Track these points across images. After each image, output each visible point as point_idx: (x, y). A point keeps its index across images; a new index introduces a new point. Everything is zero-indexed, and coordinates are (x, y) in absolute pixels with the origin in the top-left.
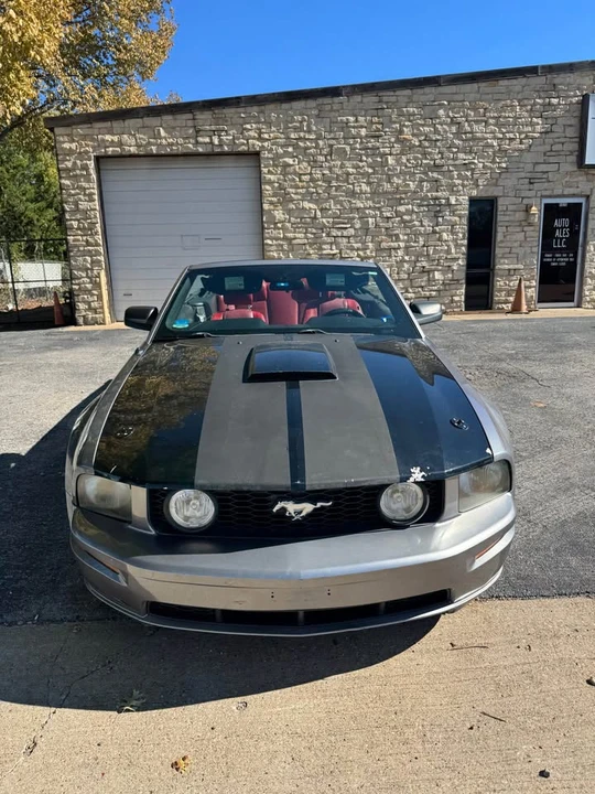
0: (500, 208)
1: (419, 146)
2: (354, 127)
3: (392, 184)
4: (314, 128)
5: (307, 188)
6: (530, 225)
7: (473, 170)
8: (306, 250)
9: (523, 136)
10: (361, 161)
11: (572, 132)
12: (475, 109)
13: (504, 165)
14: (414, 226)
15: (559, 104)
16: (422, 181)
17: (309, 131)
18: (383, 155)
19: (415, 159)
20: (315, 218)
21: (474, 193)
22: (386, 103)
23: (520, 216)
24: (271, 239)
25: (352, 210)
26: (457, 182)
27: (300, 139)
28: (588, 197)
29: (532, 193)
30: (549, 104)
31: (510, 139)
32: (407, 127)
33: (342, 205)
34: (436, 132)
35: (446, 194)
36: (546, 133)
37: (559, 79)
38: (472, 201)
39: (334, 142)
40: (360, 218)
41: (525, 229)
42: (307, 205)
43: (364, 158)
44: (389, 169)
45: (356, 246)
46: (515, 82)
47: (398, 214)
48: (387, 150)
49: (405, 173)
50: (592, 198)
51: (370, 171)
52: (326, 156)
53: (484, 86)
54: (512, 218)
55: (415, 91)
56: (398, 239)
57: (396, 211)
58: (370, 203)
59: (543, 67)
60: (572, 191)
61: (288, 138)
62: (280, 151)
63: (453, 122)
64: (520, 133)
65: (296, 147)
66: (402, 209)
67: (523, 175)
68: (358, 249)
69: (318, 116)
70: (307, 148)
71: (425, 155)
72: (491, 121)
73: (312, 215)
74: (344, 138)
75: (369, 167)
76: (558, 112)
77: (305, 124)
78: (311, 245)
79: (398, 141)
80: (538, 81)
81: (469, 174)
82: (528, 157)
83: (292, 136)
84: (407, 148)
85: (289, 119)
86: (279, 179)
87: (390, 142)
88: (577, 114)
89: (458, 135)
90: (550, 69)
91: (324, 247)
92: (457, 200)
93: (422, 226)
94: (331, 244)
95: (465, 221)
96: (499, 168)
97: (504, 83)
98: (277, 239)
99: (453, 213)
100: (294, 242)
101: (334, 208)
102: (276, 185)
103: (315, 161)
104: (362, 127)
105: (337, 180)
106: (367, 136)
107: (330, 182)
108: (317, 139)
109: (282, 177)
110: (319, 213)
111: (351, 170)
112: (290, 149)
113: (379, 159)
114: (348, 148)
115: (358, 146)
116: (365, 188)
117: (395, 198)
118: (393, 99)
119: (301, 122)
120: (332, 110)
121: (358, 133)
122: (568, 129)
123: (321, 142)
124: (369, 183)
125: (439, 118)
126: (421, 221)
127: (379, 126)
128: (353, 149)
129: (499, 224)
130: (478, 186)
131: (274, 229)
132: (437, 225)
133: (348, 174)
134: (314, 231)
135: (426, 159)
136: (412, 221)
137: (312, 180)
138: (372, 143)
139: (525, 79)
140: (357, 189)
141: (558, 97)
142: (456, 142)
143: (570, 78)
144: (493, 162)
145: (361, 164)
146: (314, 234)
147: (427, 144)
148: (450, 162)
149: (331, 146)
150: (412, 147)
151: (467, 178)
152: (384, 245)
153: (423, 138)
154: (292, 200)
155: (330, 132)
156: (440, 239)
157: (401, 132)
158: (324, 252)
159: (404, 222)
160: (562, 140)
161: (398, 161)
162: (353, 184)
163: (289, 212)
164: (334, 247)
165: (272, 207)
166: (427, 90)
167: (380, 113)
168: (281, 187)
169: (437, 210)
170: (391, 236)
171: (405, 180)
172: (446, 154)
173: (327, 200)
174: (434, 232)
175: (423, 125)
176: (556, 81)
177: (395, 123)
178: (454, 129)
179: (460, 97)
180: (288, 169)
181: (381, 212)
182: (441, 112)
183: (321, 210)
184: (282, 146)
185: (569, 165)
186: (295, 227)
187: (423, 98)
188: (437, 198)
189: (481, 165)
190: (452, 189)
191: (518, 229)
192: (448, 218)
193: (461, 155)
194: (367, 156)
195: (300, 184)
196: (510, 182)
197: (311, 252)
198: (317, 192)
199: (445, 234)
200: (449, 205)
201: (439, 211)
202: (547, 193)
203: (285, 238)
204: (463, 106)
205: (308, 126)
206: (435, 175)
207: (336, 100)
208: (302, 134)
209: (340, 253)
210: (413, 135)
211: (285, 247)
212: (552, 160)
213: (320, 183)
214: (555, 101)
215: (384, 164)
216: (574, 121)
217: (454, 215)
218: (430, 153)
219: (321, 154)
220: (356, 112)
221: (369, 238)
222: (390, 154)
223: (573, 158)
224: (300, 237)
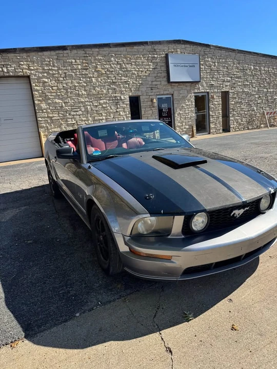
0: (141, 100)
1: (105, 74)
2: (75, 65)
3: (96, 90)
4: (56, 65)
5: (56, 93)
6: (153, 107)
7: (129, 84)
8: (59, 122)
9: (146, 70)
10: (80, 80)
11: (164, 69)
12: (126, 58)
13: (140, 82)
14: (108, 109)
15: (158, 57)
16: (108, 89)
17: (54, 66)
18: (90, 77)
19: (104, 79)
20: (62, 107)
21: (131, 94)
22: (88, 54)
23: (149, 103)
24: (41, 118)
25: (79, 103)
26: (123, 89)
27: (49, 69)
28: (173, 95)
29: (153, 94)
30: (154, 57)
31: (141, 71)
32: (99, 65)
33: (74, 100)
34: (111, 67)
35: (119, 95)
36: (154, 69)
37: (156, 47)
38: (131, 98)
39: (66, 71)
40: (84, 106)
41: (152, 109)
42: (57, 101)
43: (82, 79)
44: (93, 84)
45: (84, 119)
46: (140, 47)
47: (100, 104)
48: (92, 75)
49: (101, 86)
50: (174, 95)
51: (85, 85)
52: (63, 78)
53: (128, 49)
54: (146, 104)
55: (100, 49)
56: (102, 115)
57: (99, 103)
58: (87, 99)
59: (150, 42)
60: (165, 93)
61: (44, 69)
62: (40, 75)
63: (118, 63)
64: (145, 69)
65: (48, 73)
66: (102, 102)
67: (148, 86)
68: (85, 121)
69: (57, 59)
70: (54, 74)
71: (108, 77)
72: (133, 63)
73: (61, 106)
74: (71, 69)
75: (84, 83)
76: (158, 60)
77: (51, 62)
78: (62, 119)
79: (96, 71)
80: (149, 47)
81: (127, 86)
82: (149, 79)
83: (46, 68)
84: (100, 75)
85: (43, 60)
86: (41, 89)
87: (92, 72)
88: (164, 61)
89: (121, 68)
90: (153, 43)
91: (68, 120)
92: (124, 97)
93: (111, 109)
94: (72, 118)
95: (128, 106)
96: (139, 83)
97: (135, 47)
98: (44, 118)
99: (123, 103)
100: (53, 118)
101: (71, 102)
102: (40, 92)
103: (59, 80)
104: (79, 65)
105: (70, 88)
106: (81, 69)
107: (67, 90)
108: (58, 70)
109: (43, 88)
110: (63, 104)
111: (76, 84)
112: (45, 75)
113: (88, 79)
114: (73, 74)
115: (78, 73)
116: (83, 92)
117: (98, 97)
118: (91, 52)
119: (49, 62)
120: (63, 56)
121: (78, 67)
122: (162, 68)
123: (60, 71)
124: (85, 90)
125: (112, 61)
126: (111, 107)
127: (87, 65)
128: (76, 75)
129: (142, 107)
130: (131, 91)
131: (42, 113)
132: (118, 109)
133: (75, 86)
134: (62, 113)
135: (109, 79)
136: (106, 107)
137: (58, 89)
138: (84, 72)
139: (144, 47)
140: (80, 93)
141: (157, 54)
142: (120, 72)
143: (160, 47)
144: (136, 81)
145: (80, 82)
146: (63, 114)
147: (108, 73)
148: (119, 81)
149: (65, 73)
150: (102, 74)
151: (126, 88)
152: (96, 118)
153: (106, 70)
154: (49, 99)
155: (64, 67)
156: (120, 115)
157: (96, 67)
158: (69, 122)
159: (104, 108)
160: (161, 72)
161: (97, 80)
162: (78, 91)
163: (49, 104)
164: (73, 120)
165: (39, 102)
166: (105, 49)
167: (86, 58)
168: (43, 93)
169: (116, 101)
170: (99, 114)
171: (101, 89)
172: (117, 77)
173: (66, 98)
174: (117, 112)
175: (105, 65)
176: (155, 48)
177: (93, 63)
178: (119, 66)
179: (120, 53)
180: (46, 84)
181: (93, 103)
182: (112, 59)
183: (64, 103)
184: (41, 73)
185: (164, 82)
186: (53, 111)
187: (104, 53)
188: (115, 97)
189: (132, 82)
190: (121, 92)
191: (149, 109)
192: (122, 105)
193: (123, 78)
194: (83, 78)
195: (53, 91)
196: (143, 89)
197: (63, 123)
198: (61, 95)
199: (121, 112)
200: (121, 99)
201: (118, 102)
202: (158, 93)
203: (48, 117)
204: (121, 57)
205: (53, 64)
206: (114, 86)
207: (65, 52)
208: (50, 68)
209: (77, 123)
210: (102, 69)
211: (49, 121)
212: (158, 80)
213: (62, 90)
214: (156, 56)
215: (91, 82)
216: (164, 64)
217: (124, 104)
218: (110, 77)
219: (61, 77)
220: (75, 58)
221: (89, 115)
222: (93, 77)
223: (165, 79)
224: (56, 116)
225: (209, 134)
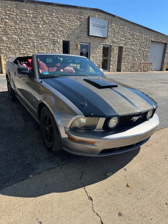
0: (70, 44)
1: (48, 23)
2: (28, 13)
3: (41, 33)
4: (15, 11)
5: (14, 31)
6: (77, 50)
7: (63, 32)
8: (15, 51)
9: (75, 25)
10: (31, 25)
11: (86, 26)
12: (63, 15)
13: (71, 32)
14: (48, 47)
15: (83, 18)
16: (49, 34)
17: (14, 12)
18: (38, 24)
19: (48, 27)
20: (17, 41)
21: (64, 39)
22: (38, 8)
23: (75, 47)
24: (2, 47)
25: (29, 40)
26: (59, 35)
27: (10, 14)
28: (90, 44)
29: (78, 41)
30: (81, 17)
31: (72, 25)
32: (45, 16)
33: (26, 38)
34: (53, 19)
35: (56, 38)
36: (80, 25)
37: (83, 11)
38: (63, 41)
39: (22, 17)
40: (32, 43)
41: (77, 51)
42: (14, 36)
43: (32, 24)
44: (40, 29)
45: (31, 51)
46: (72, 9)
47: (43, 43)
48: (39, 23)
49: (45, 31)
50: (91, 44)
51: (34, 28)
52: (20, 21)
53: (65, 9)
54: (73, 47)
55: (46, 6)
56: (44, 50)
57: (43, 42)
58: (35, 38)
59: (79, 7)
60: (85, 42)
61: (6, 13)
62: (3, 17)
63: (57, 18)
64: (74, 24)
65: (9, 16)
66: (44, 41)
67: (75, 36)
68: (32, 52)
69: (16, 7)
70: (13, 18)
71: (50, 26)
72: (67, 19)
73: (17, 40)
74: (25, 16)
75: (34, 27)
76: (83, 20)
77: (12, 9)
78: (17, 49)
79: (42, 20)
80: (78, 10)
81: (62, 33)
82: (76, 31)
83: (8, 12)
84: (45, 23)
85: (6, 6)
86: (4, 27)
87: (40, 20)
88: (87, 21)
89: (59, 21)
90: (81, 8)
91: (21, 50)
92: (59, 41)
93: (50, 47)
94: (23, 50)
95: (62, 47)
96: (70, 33)
97: (70, 9)
98: (4, 47)
99: (59, 44)
100: (11, 48)
101: (24, 39)
102: (3, 28)
103: (16, 22)
104: (31, 14)
105: (24, 30)
106: (33, 17)
107: (22, 30)
108: (16, 15)
109: (5, 26)
110: (18, 39)
111: (28, 27)
112: (7, 17)
113: (37, 25)
114: (27, 20)
115: (30, 20)
116: (33, 33)
117: (42, 38)
118: (40, 7)
119: (10, 8)
120: (21, 6)
121: (30, 16)
122: (85, 25)
123: (18, 16)
124: (34, 32)
125: (53, 15)
126: (50, 46)
127: (36, 15)
128: (28, 21)
129: (70, 49)
130: (64, 37)
131: (3, 43)
132: (55, 47)
133: (27, 28)
134: (18, 45)
135: (50, 27)
136: (47, 45)
137: (16, 28)
138: (34, 20)
139: (75, 9)
140: (31, 34)
141: (83, 16)
142: (58, 24)
143: (85, 11)
144: (68, 31)
145: (31, 26)
146: (18, 46)
147: (50, 23)
148: (57, 29)
149: (21, 18)
150: (46, 23)
151: (61, 34)
152: (40, 52)
153: (49, 21)
154: (9, 34)
155: (21, 14)
156: (55, 51)
157: (43, 18)
158: (21, 52)
159: (45, 45)
160: (84, 28)
161: (42, 26)
162: (29, 32)
163: (8, 38)
164: (24, 51)
165: (2, 36)
166: (50, 6)
167: (36, 10)
168: (4, 29)
169: (54, 43)
170: (42, 49)
171: (45, 33)
172: (56, 27)
173: (21, 36)
174: (54, 49)
175: (49, 17)
176: (82, 11)
177: (41, 14)
178: (58, 20)
179: (59, 11)
180: (7, 24)
181: (38, 42)
182: (54, 14)
183: (19, 39)
184: (4, 15)
185: (86, 35)
186: (11, 44)
187: (49, 9)
188: (54, 39)
189: (65, 31)
190: (58, 37)
191: (75, 51)
192: (57, 46)
193: (60, 28)
194: (33, 24)
195: (12, 29)
196: (72, 37)
197: (17, 52)
198: (17, 33)
199: (57, 50)
200: (57, 42)
201: (55, 43)
202: (81, 41)
203: (7, 47)
204: (60, 13)
205: (13, 10)
206: (53, 32)
207: (22, 3)
208: (11, 13)
209: (27, 53)
210: (46, 19)
211: (8, 50)
212: (82, 33)
213: (18, 30)
214: (82, 17)
215: (38, 27)
216: (86, 23)
217: (59, 45)
218: (52, 26)
219: (18, 20)
220: (29, 9)
221: (35, 49)
222: (40, 24)
223: (86, 33)
224: (13, 47)
225: (109, 71)
